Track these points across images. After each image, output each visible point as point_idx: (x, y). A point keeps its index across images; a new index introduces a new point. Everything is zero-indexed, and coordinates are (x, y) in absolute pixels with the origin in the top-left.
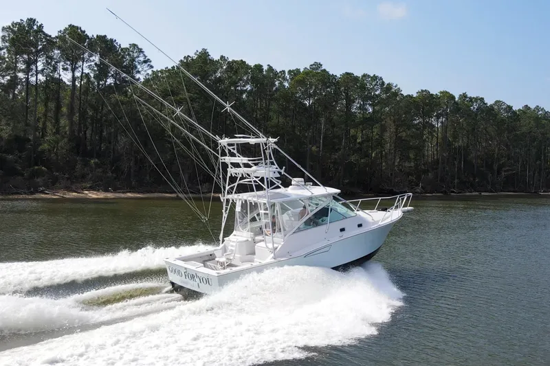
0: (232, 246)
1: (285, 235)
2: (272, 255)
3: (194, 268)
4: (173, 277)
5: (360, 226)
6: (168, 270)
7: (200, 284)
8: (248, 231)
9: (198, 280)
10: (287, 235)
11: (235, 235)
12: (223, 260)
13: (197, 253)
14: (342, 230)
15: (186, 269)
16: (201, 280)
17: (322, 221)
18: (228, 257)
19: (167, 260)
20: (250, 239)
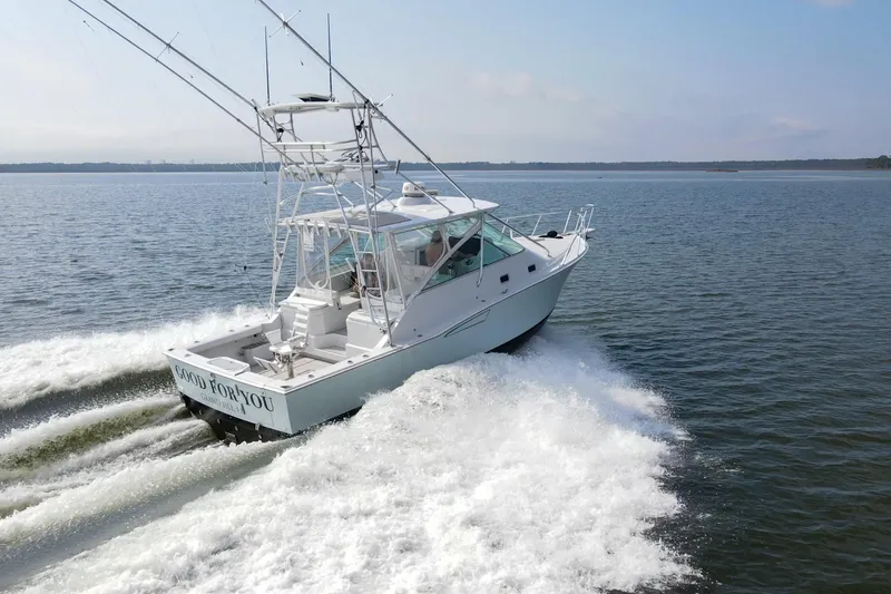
0: (300, 321)
1: (407, 297)
2: (386, 338)
3: (230, 375)
4: (184, 386)
5: (532, 268)
6: (174, 372)
7: (245, 406)
8: (327, 288)
9: (241, 399)
10: (412, 296)
11: (298, 295)
12: (286, 349)
13: (228, 334)
14: (504, 279)
15: (212, 374)
16: (249, 399)
17: (467, 263)
18: (295, 344)
19: (170, 354)
20: (331, 305)
